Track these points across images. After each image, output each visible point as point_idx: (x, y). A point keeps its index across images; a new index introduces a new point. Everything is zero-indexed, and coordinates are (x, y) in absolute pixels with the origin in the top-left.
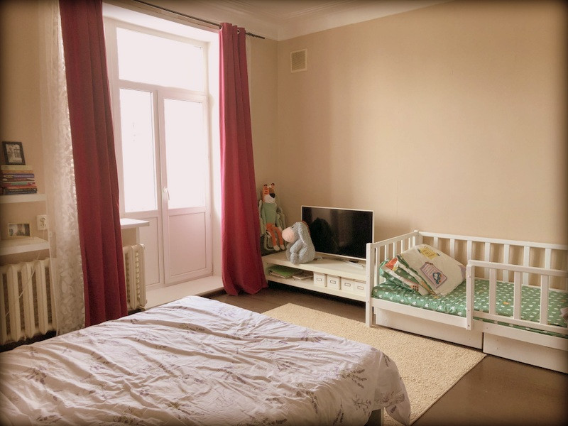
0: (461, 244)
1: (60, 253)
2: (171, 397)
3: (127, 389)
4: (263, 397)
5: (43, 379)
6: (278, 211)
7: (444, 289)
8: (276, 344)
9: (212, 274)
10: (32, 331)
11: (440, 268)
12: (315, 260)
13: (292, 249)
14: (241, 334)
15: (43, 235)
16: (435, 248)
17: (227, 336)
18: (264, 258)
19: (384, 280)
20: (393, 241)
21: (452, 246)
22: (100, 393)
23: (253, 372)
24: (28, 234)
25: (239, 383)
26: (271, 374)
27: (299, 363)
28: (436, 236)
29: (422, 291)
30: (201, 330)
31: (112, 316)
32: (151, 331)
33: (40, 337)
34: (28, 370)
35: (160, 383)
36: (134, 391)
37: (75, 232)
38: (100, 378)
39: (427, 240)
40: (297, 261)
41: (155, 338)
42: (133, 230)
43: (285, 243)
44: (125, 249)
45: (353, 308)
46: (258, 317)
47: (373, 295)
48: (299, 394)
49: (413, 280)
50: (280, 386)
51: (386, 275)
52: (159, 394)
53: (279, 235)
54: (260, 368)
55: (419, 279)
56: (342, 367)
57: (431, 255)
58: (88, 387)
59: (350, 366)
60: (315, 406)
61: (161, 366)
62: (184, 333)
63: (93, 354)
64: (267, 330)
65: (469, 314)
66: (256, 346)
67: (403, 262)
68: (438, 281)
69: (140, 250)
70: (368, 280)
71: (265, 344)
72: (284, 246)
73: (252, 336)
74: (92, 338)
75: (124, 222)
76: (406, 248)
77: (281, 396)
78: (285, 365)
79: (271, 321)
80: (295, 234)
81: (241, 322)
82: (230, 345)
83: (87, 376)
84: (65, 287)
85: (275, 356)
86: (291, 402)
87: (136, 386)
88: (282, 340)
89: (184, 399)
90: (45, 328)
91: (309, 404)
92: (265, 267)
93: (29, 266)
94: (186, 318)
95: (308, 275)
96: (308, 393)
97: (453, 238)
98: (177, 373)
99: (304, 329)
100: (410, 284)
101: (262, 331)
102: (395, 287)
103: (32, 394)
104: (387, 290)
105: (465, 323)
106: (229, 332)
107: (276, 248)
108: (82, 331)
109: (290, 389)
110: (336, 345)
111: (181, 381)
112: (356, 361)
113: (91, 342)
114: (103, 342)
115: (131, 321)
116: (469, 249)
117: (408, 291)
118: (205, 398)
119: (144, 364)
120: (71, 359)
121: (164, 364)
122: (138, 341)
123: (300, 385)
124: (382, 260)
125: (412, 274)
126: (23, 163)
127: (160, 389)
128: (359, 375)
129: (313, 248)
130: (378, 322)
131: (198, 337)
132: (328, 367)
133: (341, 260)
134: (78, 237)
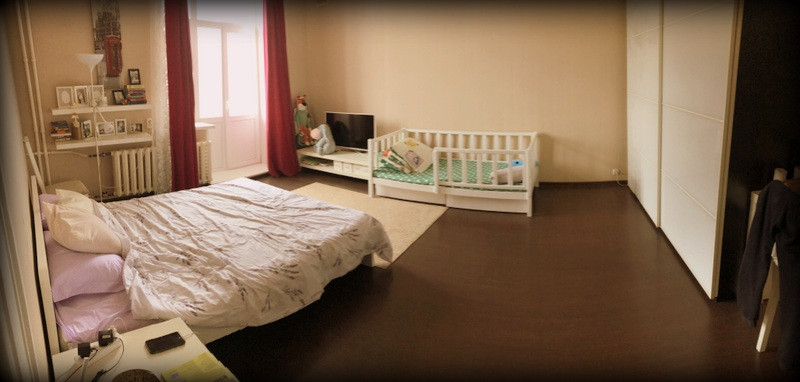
0: (433, 135)
1: (158, 144)
2: (217, 244)
3: (189, 235)
4: (282, 249)
5: (142, 220)
6: (309, 116)
7: (421, 169)
8: (297, 212)
9: (261, 162)
10: (143, 191)
11: (419, 154)
12: (335, 152)
13: (318, 145)
14: (273, 205)
15: (149, 131)
16: (416, 140)
17: (263, 206)
18: (298, 151)
19: (382, 165)
20: (387, 137)
21: (428, 138)
22: (172, 234)
23: (278, 231)
24: (141, 131)
25: (267, 238)
26: (290, 233)
27: (312, 226)
28: (417, 131)
29: (407, 171)
30: (246, 201)
31: (187, 187)
32: (210, 200)
33: (146, 195)
34: (135, 213)
35: (211, 234)
36: (194, 237)
37: (167, 131)
38: (173, 226)
39: (411, 135)
40: (322, 152)
41: (212, 204)
42: (204, 131)
43: (314, 140)
44: (198, 144)
45: (360, 184)
46: (286, 193)
47: (374, 176)
48: (308, 247)
49: (401, 164)
50: (296, 242)
51: (383, 161)
52: (210, 241)
53: (308, 134)
54: (283, 229)
55: (404, 163)
56: (342, 228)
57: (413, 145)
58: (165, 229)
59: (348, 227)
60: (320, 255)
61: (214, 223)
62: (233, 202)
63: (171, 209)
64: (291, 203)
65: (436, 183)
66: (283, 213)
67: (394, 151)
68: (417, 163)
69: (208, 145)
70: (369, 165)
71: (289, 213)
72: (312, 143)
73: (281, 207)
74: (172, 199)
75: (198, 125)
76: (397, 141)
77: (296, 248)
78: (302, 227)
79: (296, 196)
80: (320, 133)
81: (273, 197)
82: (264, 212)
83: (166, 223)
84: (160, 166)
85: (295, 220)
86: (302, 253)
87: (195, 234)
88: (302, 209)
89: (226, 247)
90: (150, 190)
91: (315, 254)
92: (299, 157)
93: (141, 151)
94: (237, 192)
95: (330, 163)
96: (315, 246)
97: (428, 132)
98: (224, 229)
99: (318, 202)
100: (399, 166)
101: (289, 204)
102: (389, 169)
103: (135, 228)
104: (384, 171)
105: (434, 189)
106: (264, 204)
107: (307, 143)
108: (166, 195)
109: (302, 244)
110: (340, 212)
111: (226, 234)
112: (352, 224)
113: (171, 202)
114: (178, 203)
115: (198, 192)
116: (438, 139)
117: (397, 171)
118: (242, 247)
119: (203, 221)
120: (158, 211)
121: (216, 222)
122: (201, 205)
123: (310, 241)
124: (380, 151)
125: (400, 159)
126: (139, 83)
127: (210, 238)
128: (354, 233)
129: (333, 143)
130: (378, 193)
131: (242, 206)
132: (333, 228)
133: (353, 151)
134: (168, 134)
